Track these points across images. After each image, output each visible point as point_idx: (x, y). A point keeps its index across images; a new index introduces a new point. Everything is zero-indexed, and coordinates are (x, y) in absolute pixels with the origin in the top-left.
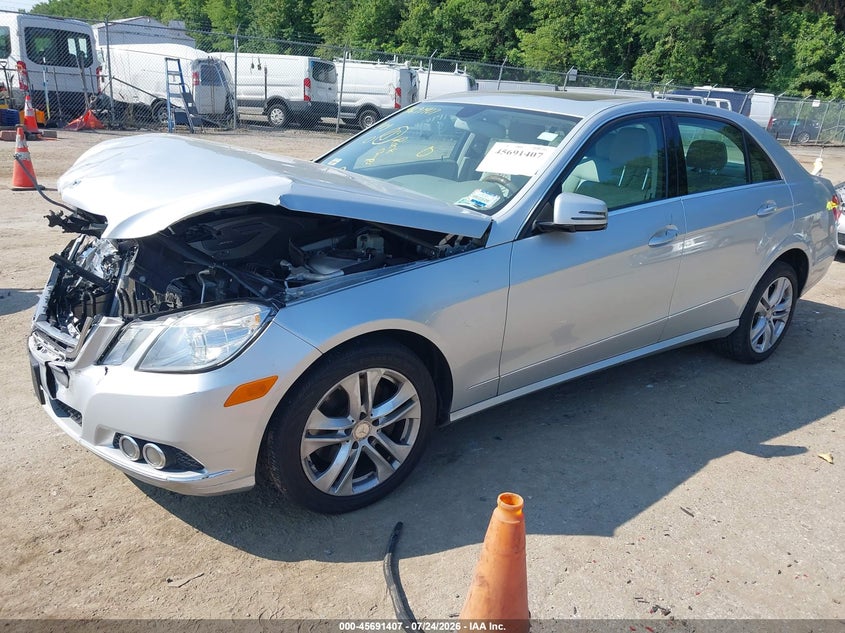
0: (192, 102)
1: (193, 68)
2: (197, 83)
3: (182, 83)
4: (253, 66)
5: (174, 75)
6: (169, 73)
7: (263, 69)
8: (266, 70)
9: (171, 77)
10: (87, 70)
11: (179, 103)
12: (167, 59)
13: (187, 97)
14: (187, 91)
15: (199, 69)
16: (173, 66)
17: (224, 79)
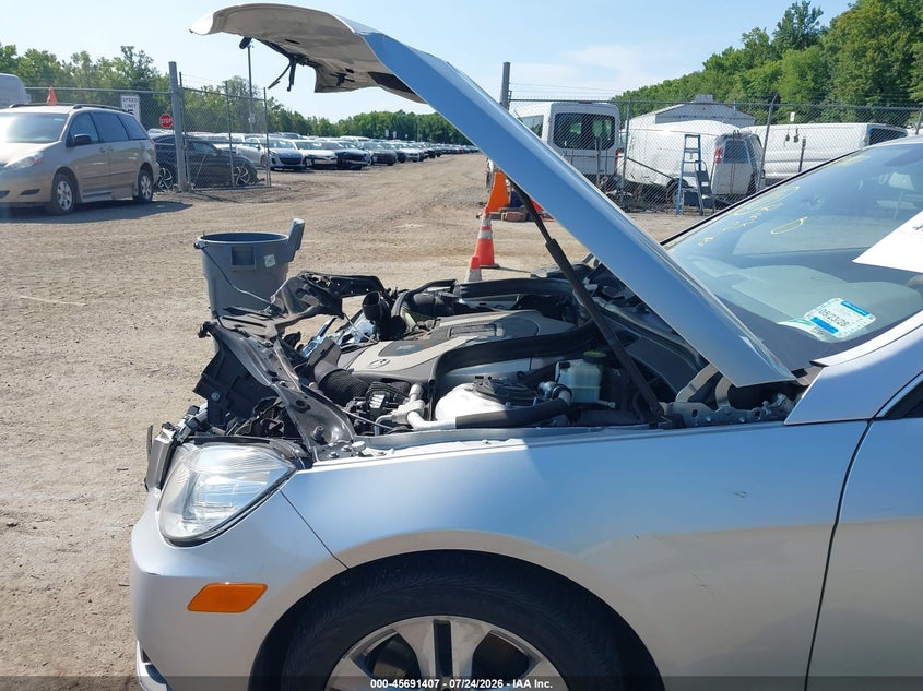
0: (707, 180)
1: (718, 144)
2: (718, 161)
3: (699, 161)
4: (788, 138)
5: (691, 153)
6: (686, 150)
7: (800, 141)
8: (804, 142)
9: (687, 155)
10: (603, 152)
11: (692, 182)
12: (686, 136)
13: (701, 176)
14: (703, 169)
15: (723, 146)
16: (692, 143)
17: (752, 155)
